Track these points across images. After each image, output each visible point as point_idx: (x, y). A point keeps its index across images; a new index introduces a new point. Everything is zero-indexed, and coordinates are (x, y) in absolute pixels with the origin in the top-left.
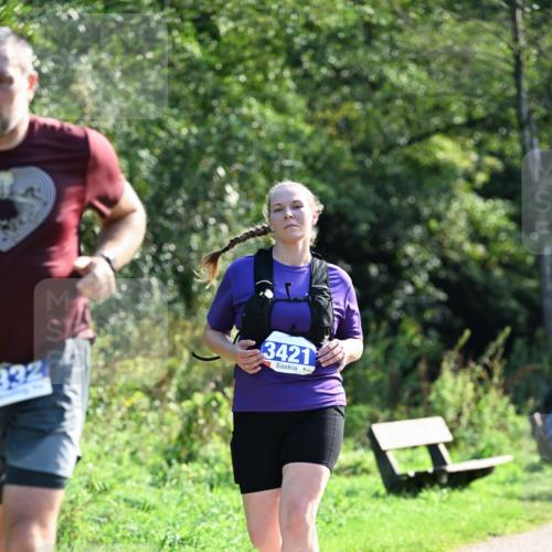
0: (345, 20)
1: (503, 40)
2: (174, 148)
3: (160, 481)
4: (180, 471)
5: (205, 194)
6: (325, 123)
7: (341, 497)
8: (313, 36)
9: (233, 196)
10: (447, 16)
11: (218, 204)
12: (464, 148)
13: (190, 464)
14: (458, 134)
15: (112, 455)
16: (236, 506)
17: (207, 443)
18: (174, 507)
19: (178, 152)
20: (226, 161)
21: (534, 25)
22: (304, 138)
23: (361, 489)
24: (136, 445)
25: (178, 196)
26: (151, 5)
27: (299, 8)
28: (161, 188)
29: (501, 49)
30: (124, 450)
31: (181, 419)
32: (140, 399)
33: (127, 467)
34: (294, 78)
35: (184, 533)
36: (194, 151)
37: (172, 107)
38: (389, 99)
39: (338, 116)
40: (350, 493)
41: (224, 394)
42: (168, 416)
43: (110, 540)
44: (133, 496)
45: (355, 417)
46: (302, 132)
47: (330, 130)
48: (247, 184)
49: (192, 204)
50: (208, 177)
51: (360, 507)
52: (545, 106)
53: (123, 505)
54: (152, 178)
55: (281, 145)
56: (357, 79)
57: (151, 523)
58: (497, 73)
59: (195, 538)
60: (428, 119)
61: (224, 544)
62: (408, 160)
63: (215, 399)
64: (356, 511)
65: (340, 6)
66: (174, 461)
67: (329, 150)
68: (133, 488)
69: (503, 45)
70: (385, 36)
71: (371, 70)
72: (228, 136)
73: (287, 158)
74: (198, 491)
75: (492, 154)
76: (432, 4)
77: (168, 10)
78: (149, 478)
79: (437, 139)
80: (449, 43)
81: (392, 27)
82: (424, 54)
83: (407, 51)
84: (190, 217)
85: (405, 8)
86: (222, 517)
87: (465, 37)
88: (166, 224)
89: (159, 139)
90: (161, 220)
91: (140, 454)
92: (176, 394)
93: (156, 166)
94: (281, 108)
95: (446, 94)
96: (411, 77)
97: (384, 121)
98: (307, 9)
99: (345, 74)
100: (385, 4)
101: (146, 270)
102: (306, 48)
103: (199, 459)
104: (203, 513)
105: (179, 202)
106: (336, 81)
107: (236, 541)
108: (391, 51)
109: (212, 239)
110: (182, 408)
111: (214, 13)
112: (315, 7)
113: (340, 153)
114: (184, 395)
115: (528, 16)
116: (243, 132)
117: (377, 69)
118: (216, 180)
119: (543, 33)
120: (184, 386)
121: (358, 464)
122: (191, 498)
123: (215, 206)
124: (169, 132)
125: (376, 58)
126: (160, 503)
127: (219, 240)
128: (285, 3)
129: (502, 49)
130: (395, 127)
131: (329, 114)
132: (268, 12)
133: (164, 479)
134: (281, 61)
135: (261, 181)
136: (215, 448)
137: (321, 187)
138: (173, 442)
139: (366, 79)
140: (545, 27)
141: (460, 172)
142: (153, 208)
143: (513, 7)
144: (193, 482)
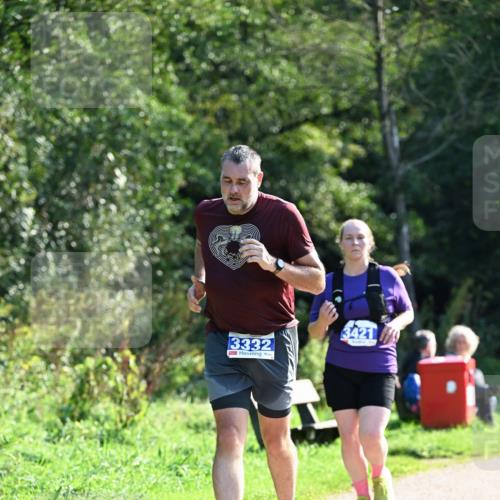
0: (224, 19)
1: (365, 39)
2: (68, 135)
3: (55, 437)
4: (73, 428)
5: (96, 176)
6: (205, 113)
8: (193, 34)
9: (121, 180)
10: (315, 16)
11: (108, 185)
12: (330, 136)
13: (82, 421)
14: (325, 124)
15: (12, 414)
16: (124, 460)
17: (98, 402)
18: (68, 461)
19: (72, 139)
20: (116, 147)
21: (395, 25)
22: (186, 127)
24: (33, 404)
25: (73, 179)
26: (47, 5)
27: (181, 8)
28: (56, 171)
29: (365, 48)
30: (22, 409)
31: (74, 381)
32: (37, 362)
33: (26, 424)
34: (177, 72)
35: (77, 484)
36: (86, 137)
38: (263, 92)
39: (217, 106)
41: (114, 359)
42: (62, 378)
43: (10, 491)
44: (30, 451)
46: (183, 121)
47: (210, 119)
48: (134, 168)
49: (84, 186)
50: (99, 162)
52: (404, 99)
53: (21, 459)
54: (48, 162)
55: (165, 133)
56: (233, 73)
57: (47, 475)
58: (361, 68)
59: (87, 489)
60: (298, 110)
61: (113, 494)
62: (279, 146)
63: (106, 363)
65: (219, 7)
66: (68, 420)
67: (209, 138)
68: (30, 443)
69: (366, 43)
70: (259, 34)
71: (246, 64)
72: (116, 124)
73: (170, 144)
74: (89, 446)
75: (355, 142)
76: (301, 6)
77: (62, 11)
78: (45, 434)
79: (306, 128)
80: (317, 41)
81: (266, 26)
82: (295, 50)
83: (279, 48)
84: (82, 198)
85: (278, 9)
86: (112, 470)
87: (332, 37)
88: (61, 204)
89: (56, 127)
90: (56, 200)
91: (37, 412)
92: (69, 358)
93: (52, 151)
94: (164, 99)
95: (314, 87)
96: (282, 71)
97: (258, 112)
98: (189, 9)
99: (223, 68)
100: (260, 6)
101: (42, 246)
102: (188, 45)
103: (90, 418)
104: (94, 466)
105: (73, 184)
106: (214, 75)
107: (124, 491)
108: (264, 49)
109: (103, 217)
110: (75, 371)
111: (105, 11)
112: (195, 8)
113: (219, 139)
114: (77, 359)
115: (388, 17)
116: (130, 121)
117: (252, 64)
118: (106, 163)
119: (402, 33)
120: (77, 351)
122: (83, 452)
123: (105, 188)
124: (64, 121)
125: (252, 54)
126: (55, 457)
127: (108, 219)
128: (169, 4)
129: (365, 46)
130: (268, 116)
131: (208, 105)
132: (154, 12)
133: (59, 435)
134: (165, 57)
135: (147, 165)
136: (105, 407)
137: (202, 171)
138: (67, 402)
139: (242, 73)
140: (404, 27)
141: (327, 158)
142: (49, 189)
143: (375, 8)
144: (85, 438)
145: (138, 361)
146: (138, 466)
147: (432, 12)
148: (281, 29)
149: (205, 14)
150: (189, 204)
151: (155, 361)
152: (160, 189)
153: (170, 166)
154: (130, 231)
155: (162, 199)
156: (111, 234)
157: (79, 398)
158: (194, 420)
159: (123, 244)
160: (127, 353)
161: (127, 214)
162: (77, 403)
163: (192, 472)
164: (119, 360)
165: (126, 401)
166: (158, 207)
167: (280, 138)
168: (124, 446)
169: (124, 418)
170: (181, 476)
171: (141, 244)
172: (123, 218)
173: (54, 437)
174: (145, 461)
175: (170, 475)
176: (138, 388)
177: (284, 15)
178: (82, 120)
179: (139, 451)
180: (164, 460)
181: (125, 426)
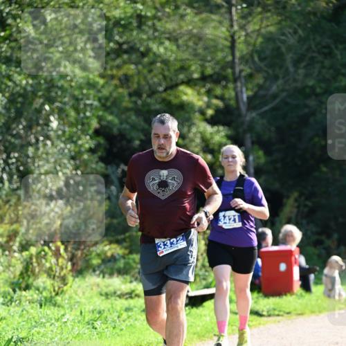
0: (125, 13)
1: (223, 26)
2: (17, 92)
4: (21, 296)
5: (37, 121)
6: (112, 77)
7: (122, 312)
9: (54, 124)
10: (189, 11)
11: (45, 127)
12: (199, 94)
13: (27, 291)
14: (195, 85)
16: (57, 318)
17: (38, 277)
18: (17, 318)
19: (20, 95)
20: (50, 101)
21: (244, 17)
22: (99, 87)
23: (135, 307)
25: (20, 123)
26: (3, 3)
27: (96, 5)
28: (9, 117)
29: (222, 32)
31: (22, 263)
35: (24, 334)
36: (30, 94)
37: (16, 67)
38: (152, 63)
39: (121, 73)
40: (127, 310)
41: (49, 248)
42: (13, 261)
45: (131, 261)
46: (98, 83)
47: (116, 82)
48: (64, 115)
49: (29, 128)
50: (39, 111)
51: (134, 318)
52: (250, 68)
54: (4, 111)
55: (85, 91)
56: (132, 49)
57: (3, 328)
58: (220, 46)
59: (30, 338)
60: (176, 75)
61: (49, 341)
62: (164, 100)
63: (44, 251)
64: (132, 321)
65: (122, 4)
66: (17, 290)
67: (115, 95)
69: (224, 29)
70: (150, 23)
71: (141, 44)
72: (51, 84)
73: (88, 99)
74: (32, 308)
75: (217, 97)
76: (179, 3)
77: (13, 6)
78: (2, 300)
79: (182, 88)
80: (190, 27)
81: (155, 17)
82: (175, 34)
83: (164, 33)
84: (27, 136)
85: (163, 5)
86: (48, 324)
87: (201, 25)
88: (13, 140)
89: (9, 87)
90: (9, 138)
92: (18, 247)
93: (6, 104)
95: (188, 59)
96: (166, 49)
97: (149, 76)
98: (101, 5)
99: (125, 47)
100: (150, 4)
103: (33, 288)
104: (36, 322)
105: (21, 127)
106: (119, 51)
107: (56, 339)
108: (154, 33)
109: (41, 149)
110: (22, 256)
111: (43, 7)
112: (106, 4)
113: (122, 96)
114: (24, 247)
115: (239, 11)
116: (60, 83)
117: (145, 44)
118: (44, 112)
119: (249, 22)
120: (24, 242)
121: (133, 291)
122: (28, 312)
123: (43, 129)
124: (14, 83)
125: (145, 37)
126: (8, 316)
127: (45, 151)
128: (88, 2)
129: (223, 31)
130: (156, 80)
132: (78, 7)
133: (11, 301)
135: (73, 113)
136: (43, 281)
137: (110, 118)
138: (17, 277)
139: (138, 49)
140: (250, 19)
141: (197, 108)
142: (4, 130)
143: (230, 5)
144: (29, 303)
145: (66, 250)
146: (66, 322)
147: (270, 8)
148: (165, 19)
149: (113, 9)
150: (102, 141)
151: (78, 249)
152: (81, 130)
153: (88, 114)
154: (60, 159)
155: (83, 137)
156: (48, 161)
157: (25, 275)
158: (105, 290)
159: (55, 168)
160: (59, 244)
161: (59, 148)
162: (23, 278)
163: (104, 326)
164: (53, 248)
165: (58, 277)
166: (80, 142)
167: (164, 95)
168: (56, 308)
169: (56, 289)
170: (96, 328)
171: (68, 168)
172: (55, 150)
173: (8, 302)
174: (71, 319)
175: (88, 328)
176: (66, 268)
177: (167, 10)
178: (27, 82)
179: (67, 311)
180: (84, 318)
181: (57, 294)
